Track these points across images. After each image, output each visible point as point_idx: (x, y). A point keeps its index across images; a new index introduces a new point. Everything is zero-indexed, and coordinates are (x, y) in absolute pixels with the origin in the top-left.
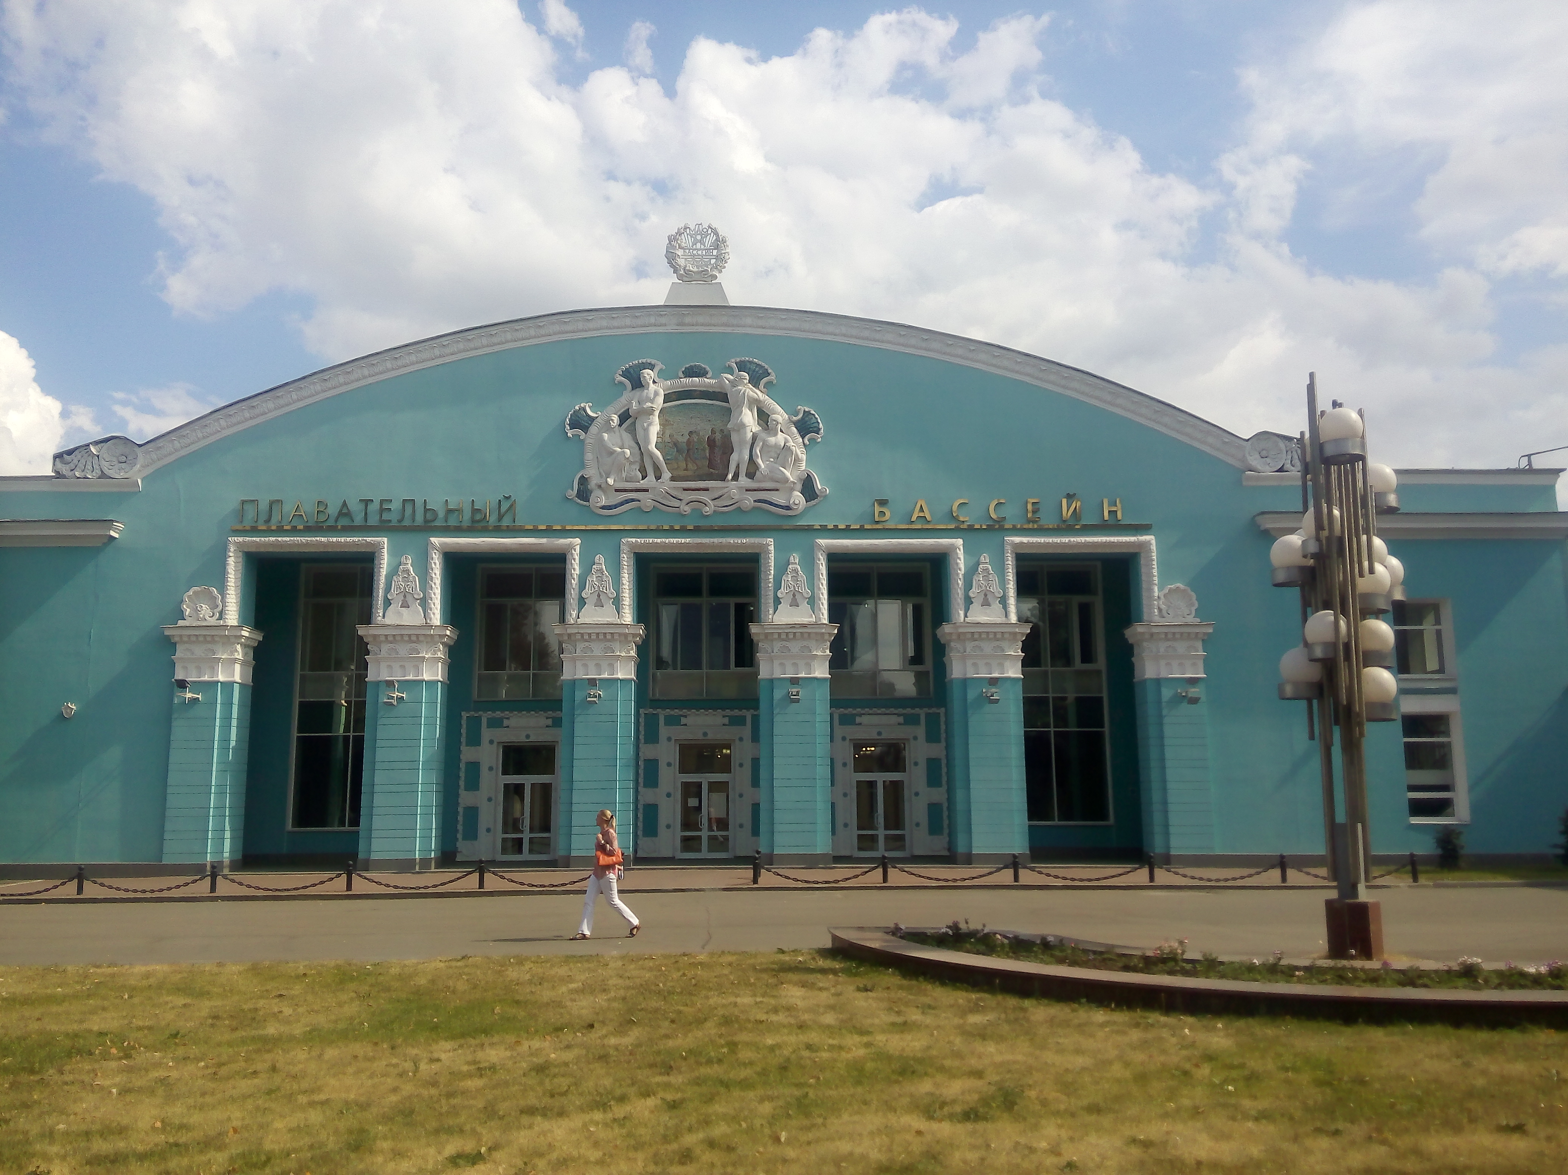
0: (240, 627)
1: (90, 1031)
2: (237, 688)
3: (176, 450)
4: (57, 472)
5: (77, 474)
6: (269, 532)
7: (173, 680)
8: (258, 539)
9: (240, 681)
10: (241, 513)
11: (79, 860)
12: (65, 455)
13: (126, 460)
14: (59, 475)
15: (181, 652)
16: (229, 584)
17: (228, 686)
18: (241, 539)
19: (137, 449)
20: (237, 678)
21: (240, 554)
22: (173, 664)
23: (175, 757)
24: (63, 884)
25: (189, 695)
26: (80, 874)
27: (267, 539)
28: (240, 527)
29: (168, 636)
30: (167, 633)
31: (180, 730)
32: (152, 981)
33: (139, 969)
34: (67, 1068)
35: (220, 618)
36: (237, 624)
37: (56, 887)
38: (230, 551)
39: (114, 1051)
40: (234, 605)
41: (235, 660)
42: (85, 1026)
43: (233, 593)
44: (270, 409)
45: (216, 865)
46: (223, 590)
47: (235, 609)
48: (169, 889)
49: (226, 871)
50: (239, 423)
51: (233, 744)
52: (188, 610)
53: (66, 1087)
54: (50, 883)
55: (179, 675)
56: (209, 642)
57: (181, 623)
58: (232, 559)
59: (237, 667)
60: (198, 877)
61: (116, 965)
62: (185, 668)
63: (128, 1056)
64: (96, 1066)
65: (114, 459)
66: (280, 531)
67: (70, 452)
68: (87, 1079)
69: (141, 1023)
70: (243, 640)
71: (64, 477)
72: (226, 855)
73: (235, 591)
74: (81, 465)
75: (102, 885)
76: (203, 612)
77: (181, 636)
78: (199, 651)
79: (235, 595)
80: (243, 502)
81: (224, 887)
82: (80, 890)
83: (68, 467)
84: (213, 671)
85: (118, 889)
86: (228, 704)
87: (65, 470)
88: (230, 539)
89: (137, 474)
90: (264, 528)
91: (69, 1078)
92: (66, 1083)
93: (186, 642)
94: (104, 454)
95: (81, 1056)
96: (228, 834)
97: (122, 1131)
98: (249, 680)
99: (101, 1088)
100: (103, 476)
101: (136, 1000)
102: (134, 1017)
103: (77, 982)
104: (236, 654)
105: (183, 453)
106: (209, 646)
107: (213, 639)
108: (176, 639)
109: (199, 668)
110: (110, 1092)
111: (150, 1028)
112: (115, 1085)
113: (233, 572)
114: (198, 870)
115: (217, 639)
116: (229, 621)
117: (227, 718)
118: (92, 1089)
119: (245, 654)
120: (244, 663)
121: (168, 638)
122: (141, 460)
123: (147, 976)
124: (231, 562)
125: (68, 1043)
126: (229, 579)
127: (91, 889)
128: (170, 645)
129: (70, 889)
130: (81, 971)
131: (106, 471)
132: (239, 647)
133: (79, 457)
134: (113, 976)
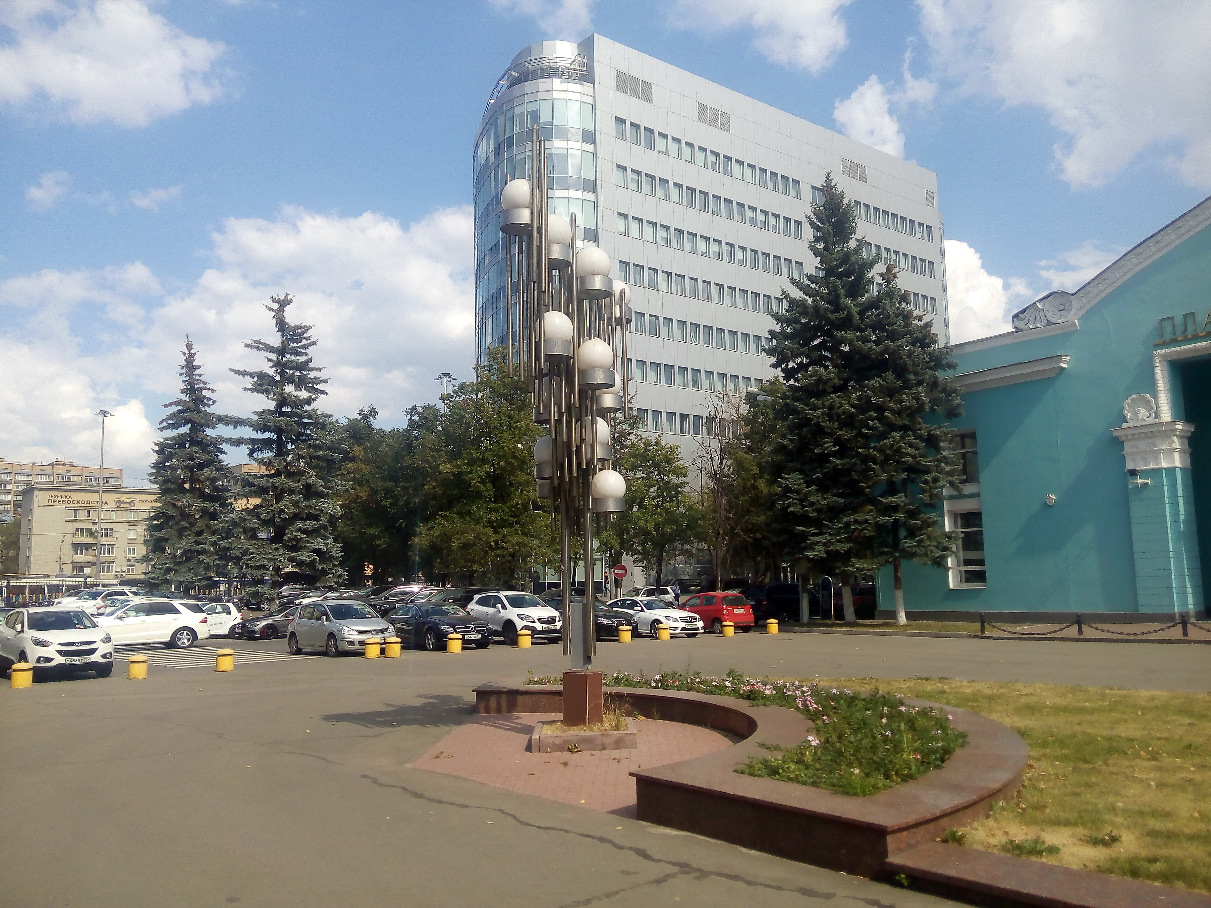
0: (1174, 422)
1: (1120, 737)
2: (1178, 473)
3: (1101, 291)
4: (1016, 328)
5: (1030, 326)
6: (1186, 340)
7: (1126, 470)
8: (1178, 349)
9: (1181, 466)
10: (1160, 330)
11: (1075, 609)
12: (1020, 314)
13: (1063, 309)
14: (1018, 330)
15: (1128, 448)
16: (1159, 389)
17: (1171, 471)
18: (1163, 351)
19: (1071, 297)
20: (1178, 464)
21: (1165, 363)
22: (1123, 457)
23: (1136, 530)
24: (1068, 627)
25: (1140, 481)
26: (1079, 620)
27: (1186, 347)
28: (1160, 342)
29: (1116, 437)
30: (1115, 434)
31: (1137, 509)
32: (1157, 703)
33: (1144, 693)
34: (1110, 762)
35: (1156, 417)
36: (1171, 420)
37: (1062, 629)
38: (1156, 362)
39: (1142, 753)
40: (1166, 405)
41: (1173, 450)
42: (1114, 732)
43: (1164, 395)
44: (1173, 239)
45: (1184, 614)
46: (1155, 394)
47: (1167, 408)
48: (1149, 633)
49: (1193, 620)
50: (1148, 258)
51: (1182, 517)
52: (1129, 414)
53: (1115, 777)
54: (1058, 626)
55: (1130, 466)
56: (1150, 438)
57: (1125, 425)
58: (1159, 368)
59: (1177, 455)
60: (1171, 624)
61: (1124, 689)
62: (1134, 460)
63: (1155, 759)
64: (1132, 763)
65: (1056, 309)
66: (1196, 338)
67: (1023, 312)
68: (1129, 771)
69: (1158, 735)
70: (1178, 433)
71: (1021, 330)
72: (1191, 607)
73: (1165, 393)
74: (1032, 319)
75: (1096, 628)
76: (1141, 414)
77: (1126, 435)
78: (1143, 445)
79: (1166, 397)
80: (1162, 320)
81: (1194, 633)
82: (1080, 631)
83: (1023, 323)
84: (1157, 460)
85: (1109, 632)
86: (1173, 485)
87: (1021, 325)
88: (1154, 352)
89: (1074, 317)
90: (1181, 338)
91: (1114, 769)
92: (1112, 773)
93: (1132, 440)
94: (1048, 307)
95: (1118, 754)
96: (1189, 590)
97: (1167, 815)
98: (1188, 465)
99: (1142, 781)
100: (1049, 323)
101: (1149, 716)
102: (1151, 729)
103: (1099, 699)
104: (1174, 444)
105: (1107, 292)
106: (1150, 440)
107: (1152, 435)
108: (1123, 438)
109: (1144, 459)
110: (1150, 785)
111: (1166, 739)
112: (1153, 779)
113: (1161, 379)
114: (1169, 618)
115: (1155, 434)
116: (1164, 418)
117: (1174, 497)
118: (1134, 779)
119: (1182, 444)
120: (1181, 451)
121: (1116, 438)
122: (1075, 305)
123: (1152, 699)
124: (1158, 370)
125: (1106, 744)
126: (1159, 385)
127: (1088, 632)
128: (1118, 443)
129: (1072, 631)
130: (1099, 691)
131: (1050, 319)
132: (1175, 439)
133: (1030, 313)
134: (1125, 696)
